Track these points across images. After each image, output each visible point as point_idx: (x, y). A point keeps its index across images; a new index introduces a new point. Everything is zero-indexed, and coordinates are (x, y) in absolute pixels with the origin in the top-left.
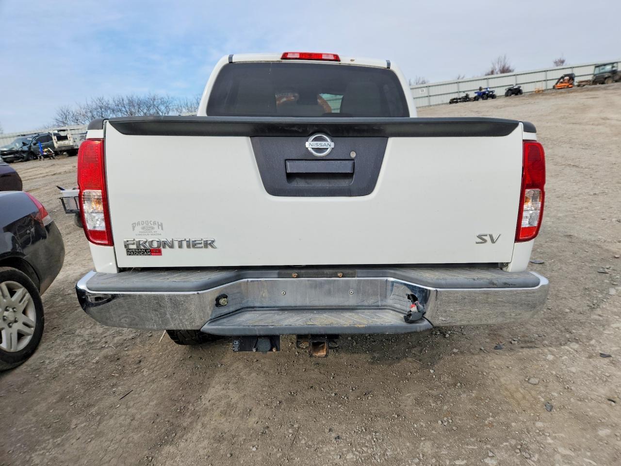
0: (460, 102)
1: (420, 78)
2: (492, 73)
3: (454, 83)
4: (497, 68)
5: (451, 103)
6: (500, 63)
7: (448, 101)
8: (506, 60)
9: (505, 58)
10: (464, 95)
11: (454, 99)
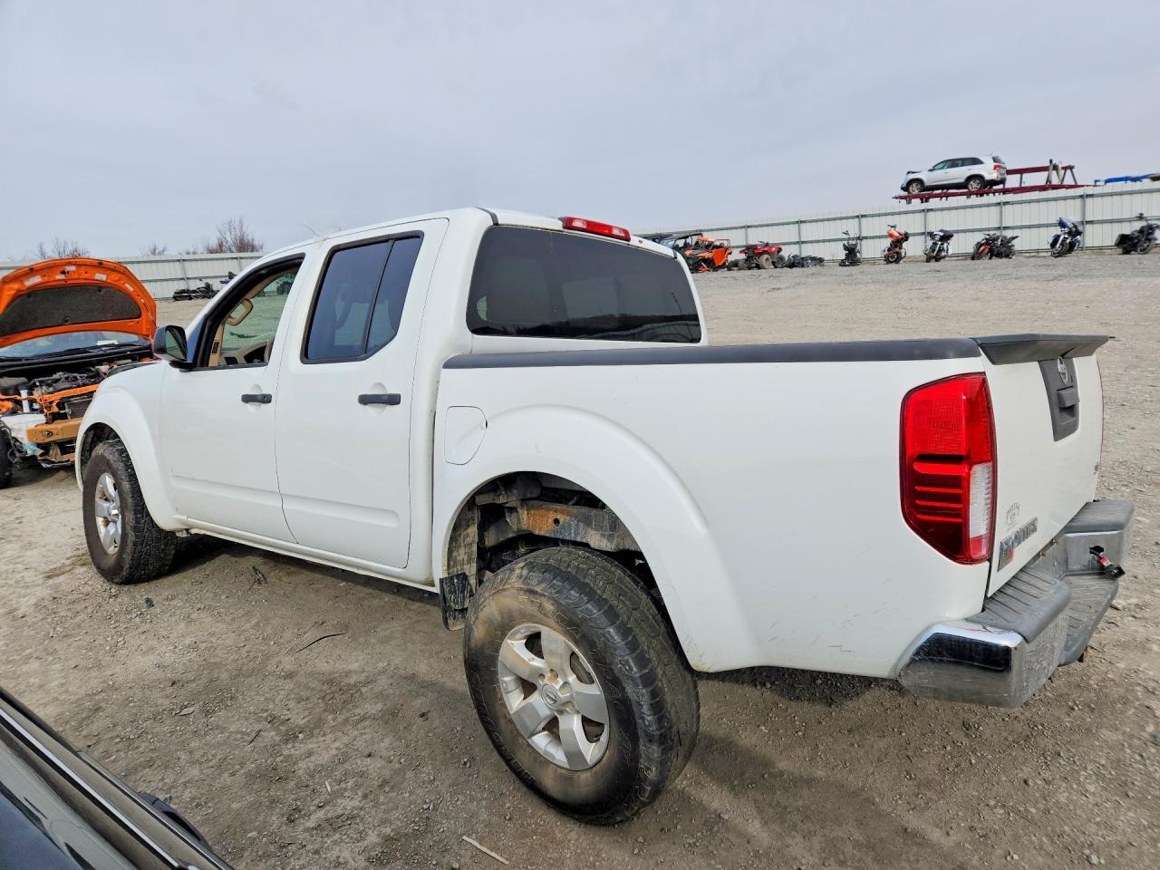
0: (197, 297)
1: (65, 243)
2: (220, 248)
3: (174, 261)
4: (230, 239)
5: (175, 298)
6: (233, 230)
7: (172, 295)
8: (244, 229)
9: (241, 222)
10: (202, 285)
11: (183, 291)
